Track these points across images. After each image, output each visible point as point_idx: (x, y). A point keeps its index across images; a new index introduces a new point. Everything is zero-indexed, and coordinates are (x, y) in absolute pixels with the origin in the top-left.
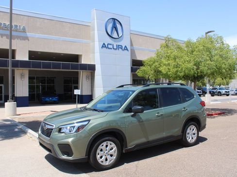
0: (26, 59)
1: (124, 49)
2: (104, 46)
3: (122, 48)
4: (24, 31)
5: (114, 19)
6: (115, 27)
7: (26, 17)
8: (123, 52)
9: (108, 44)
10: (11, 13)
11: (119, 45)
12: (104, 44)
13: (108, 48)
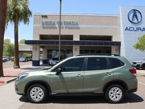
0: (78, 40)
1: (143, 30)
2: (127, 29)
3: (141, 30)
4: (77, 24)
5: (135, 10)
6: (135, 16)
7: (78, 16)
8: (142, 32)
9: (130, 28)
10: (60, 15)
11: (138, 28)
12: (127, 28)
13: (130, 30)
